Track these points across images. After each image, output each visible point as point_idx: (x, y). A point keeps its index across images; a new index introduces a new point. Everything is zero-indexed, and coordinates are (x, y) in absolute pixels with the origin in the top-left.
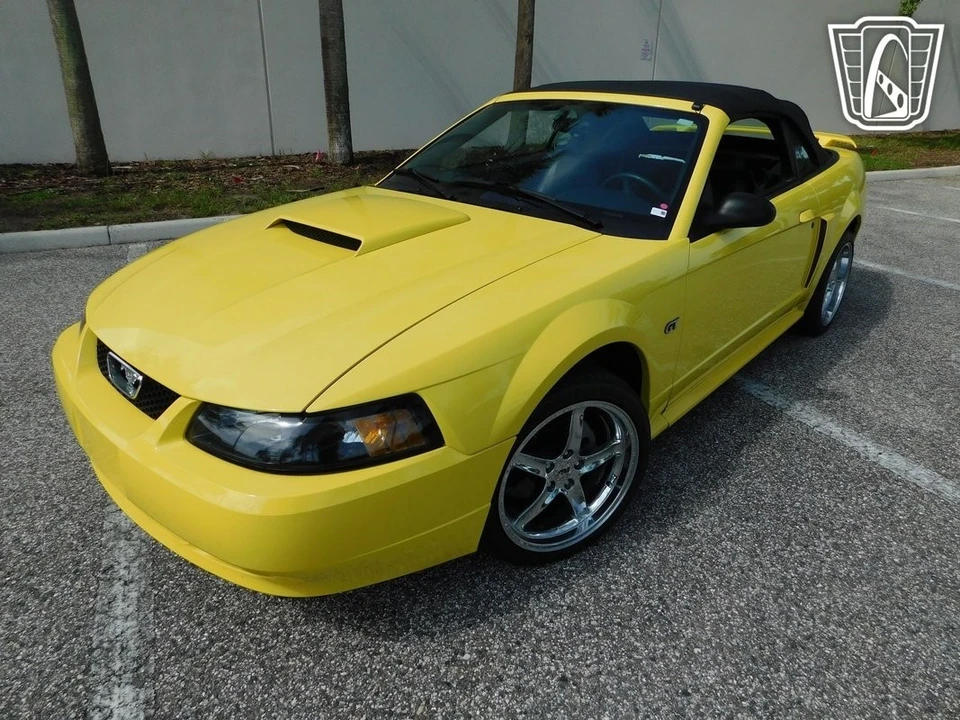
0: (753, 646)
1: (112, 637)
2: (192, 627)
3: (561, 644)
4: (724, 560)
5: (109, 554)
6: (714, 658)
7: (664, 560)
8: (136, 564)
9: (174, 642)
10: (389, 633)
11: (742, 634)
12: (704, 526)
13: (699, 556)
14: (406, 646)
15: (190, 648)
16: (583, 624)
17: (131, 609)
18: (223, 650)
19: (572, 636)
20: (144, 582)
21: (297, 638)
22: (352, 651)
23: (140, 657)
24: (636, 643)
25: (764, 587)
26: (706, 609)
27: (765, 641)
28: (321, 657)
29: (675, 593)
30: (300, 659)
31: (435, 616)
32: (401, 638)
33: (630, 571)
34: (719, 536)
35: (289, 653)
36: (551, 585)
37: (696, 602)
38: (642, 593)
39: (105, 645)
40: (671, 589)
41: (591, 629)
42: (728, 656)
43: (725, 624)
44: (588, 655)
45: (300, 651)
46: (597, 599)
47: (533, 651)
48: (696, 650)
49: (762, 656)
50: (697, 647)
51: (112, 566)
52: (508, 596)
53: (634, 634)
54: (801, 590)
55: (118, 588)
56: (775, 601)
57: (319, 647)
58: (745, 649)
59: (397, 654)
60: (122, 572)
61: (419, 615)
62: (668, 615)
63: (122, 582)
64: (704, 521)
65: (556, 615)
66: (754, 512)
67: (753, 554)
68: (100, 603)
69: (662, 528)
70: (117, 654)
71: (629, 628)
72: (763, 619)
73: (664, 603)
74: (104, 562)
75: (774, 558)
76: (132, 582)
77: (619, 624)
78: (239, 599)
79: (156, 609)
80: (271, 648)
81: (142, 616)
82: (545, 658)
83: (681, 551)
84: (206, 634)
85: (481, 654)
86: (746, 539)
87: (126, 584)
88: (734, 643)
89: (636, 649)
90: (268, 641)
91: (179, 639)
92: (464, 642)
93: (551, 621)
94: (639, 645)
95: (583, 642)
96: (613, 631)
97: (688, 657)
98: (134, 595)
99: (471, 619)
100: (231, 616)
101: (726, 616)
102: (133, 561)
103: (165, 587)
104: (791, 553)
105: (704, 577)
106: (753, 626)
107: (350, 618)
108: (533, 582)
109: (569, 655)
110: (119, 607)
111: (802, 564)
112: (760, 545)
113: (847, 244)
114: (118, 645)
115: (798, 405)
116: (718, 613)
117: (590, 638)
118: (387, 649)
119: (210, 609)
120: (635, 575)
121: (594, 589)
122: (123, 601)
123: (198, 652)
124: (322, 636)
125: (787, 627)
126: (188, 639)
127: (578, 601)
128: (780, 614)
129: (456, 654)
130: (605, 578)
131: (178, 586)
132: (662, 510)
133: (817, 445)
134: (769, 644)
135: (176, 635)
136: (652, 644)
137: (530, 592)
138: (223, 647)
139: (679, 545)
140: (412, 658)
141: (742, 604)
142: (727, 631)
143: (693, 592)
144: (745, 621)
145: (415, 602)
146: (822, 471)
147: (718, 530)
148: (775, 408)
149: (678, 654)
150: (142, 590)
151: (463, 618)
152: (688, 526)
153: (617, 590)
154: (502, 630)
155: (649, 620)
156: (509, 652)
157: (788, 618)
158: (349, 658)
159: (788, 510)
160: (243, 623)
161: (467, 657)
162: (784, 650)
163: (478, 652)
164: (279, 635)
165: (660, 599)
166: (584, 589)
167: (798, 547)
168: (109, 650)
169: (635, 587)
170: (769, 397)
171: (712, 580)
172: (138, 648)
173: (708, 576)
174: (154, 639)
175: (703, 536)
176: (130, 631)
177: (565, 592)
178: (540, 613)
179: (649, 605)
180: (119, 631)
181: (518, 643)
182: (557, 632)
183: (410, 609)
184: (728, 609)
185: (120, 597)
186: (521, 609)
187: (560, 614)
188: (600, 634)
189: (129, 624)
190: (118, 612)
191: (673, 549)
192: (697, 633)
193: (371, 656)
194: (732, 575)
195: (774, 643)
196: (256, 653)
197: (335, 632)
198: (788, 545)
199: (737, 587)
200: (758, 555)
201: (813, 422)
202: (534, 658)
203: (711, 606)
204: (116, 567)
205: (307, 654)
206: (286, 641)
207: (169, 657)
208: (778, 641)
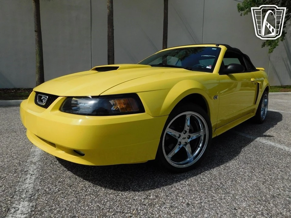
0: (258, 196)
1: (24, 189)
2: (52, 186)
3: (186, 195)
4: (241, 173)
5: (27, 168)
6: (244, 200)
7: (220, 174)
8: (36, 170)
9: (45, 190)
10: (123, 190)
11: (253, 193)
12: (233, 165)
13: (232, 172)
14: (129, 194)
15: (51, 192)
16: (193, 189)
17: (32, 182)
18: (63, 193)
19: (190, 192)
20: (38, 175)
21: (90, 190)
22: (109, 194)
23: (32, 194)
24: (214, 195)
25: (258, 181)
26: (238, 186)
27: (262, 195)
28: (98, 196)
29: (226, 182)
30: (90, 196)
31: (140, 186)
32: (127, 192)
33: (209, 176)
34: (239, 168)
35: (86, 195)
36: (181, 179)
37: (234, 184)
38: (214, 182)
39: (21, 191)
40: (224, 181)
41: (197, 191)
42: (249, 199)
43: (246, 190)
44: (196, 197)
45: (90, 194)
46: (198, 183)
47: (176, 196)
48: (237, 197)
49: (262, 199)
50: (236, 196)
51: (28, 171)
52: (166, 181)
53: (212, 192)
54: (272, 182)
55: (29, 176)
56: (263, 184)
57: (97, 193)
58: (255, 197)
59: (126, 196)
60: (31, 172)
61: (134, 186)
62: (224, 187)
63: (30, 175)
64: (232, 164)
65: (183, 187)
66: (249, 162)
67: (252, 172)
68: (21, 180)
69: (218, 165)
70: (24, 193)
71: (211, 191)
72: (260, 189)
73: (222, 184)
74: (25, 170)
75: (260, 173)
76: (34, 175)
77: (207, 189)
78: (70, 180)
79: (40, 182)
80: (80, 193)
81: (35, 183)
82: (181, 198)
83: (225, 171)
84: (57, 189)
85: (157, 196)
86: (248, 169)
87: (31, 175)
88: (251, 195)
89: (214, 196)
90: (79, 191)
91: (47, 190)
92: (150, 193)
93: (182, 188)
94: (215, 195)
95: (194, 194)
96: (205, 191)
97: (234, 199)
98: (34, 178)
99: (153, 187)
100: (67, 184)
101: (246, 188)
102: (35, 170)
103: (45, 176)
104: (265, 172)
105: (236, 178)
106: (257, 191)
107: (109, 186)
108: (175, 178)
109: (189, 198)
110: (28, 181)
111: (270, 175)
112: (254, 170)
113: (266, 95)
114: (25, 191)
115: (258, 138)
116: (243, 187)
117: (197, 193)
118: (122, 194)
119: (59, 182)
120: (211, 177)
121: (196, 180)
122: (30, 179)
123: (53, 193)
124: (99, 190)
125: (270, 191)
126: (50, 190)
127: (191, 183)
128: (266, 188)
129: (147, 196)
130: (200, 177)
131: (49, 176)
132: (217, 161)
133: (267, 147)
134: (264, 196)
135: (46, 188)
136: (220, 195)
137: (173, 181)
138: (62, 192)
139: (225, 170)
140: (132, 197)
141: (251, 185)
142: (247, 192)
143: (232, 181)
144: (253, 190)
145: (132, 182)
146: (271, 153)
147: (238, 166)
148: (250, 139)
149: (230, 198)
150: (37, 177)
151: (150, 187)
152: (227, 165)
153: (205, 180)
154: (164, 190)
155: (218, 188)
156: (167, 196)
157: (269, 189)
158: (108, 196)
159: (261, 162)
160: (71, 186)
161: (151, 197)
162: (270, 198)
163: (155, 196)
164: (83, 190)
165: (221, 183)
166: (193, 180)
167: (267, 171)
168: (21, 192)
169: (211, 180)
170: (248, 136)
171: (239, 179)
172: (32, 191)
173: (237, 177)
174: (38, 190)
175: (233, 167)
176: (30, 187)
177: (186, 181)
178: (178, 186)
179: (217, 185)
180: (26, 187)
181: (170, 194)
182: (184, 191)
183: (131, 184)
184: (246, 186)
185: (29, 178)
186: (171, 185)
187: (185, 186)
188: (200, 192)
189: (30, 185)
190: (27, 182)
191: (223, 170)
192: (236, 192)
193: (116, 196)
194: (245, 177)
195: (266, 196)
196: (74, 194)
197: (103, 189)
198: (264, 170)
199: (248, 181)
200: (253, 173)
201: (264, 142)
202: (176, 198)
203: (240, 185)
204: (29, 171)
205: (93, 195)
206: (86, 191)
207: (43, 194)
208: (267, 195)
